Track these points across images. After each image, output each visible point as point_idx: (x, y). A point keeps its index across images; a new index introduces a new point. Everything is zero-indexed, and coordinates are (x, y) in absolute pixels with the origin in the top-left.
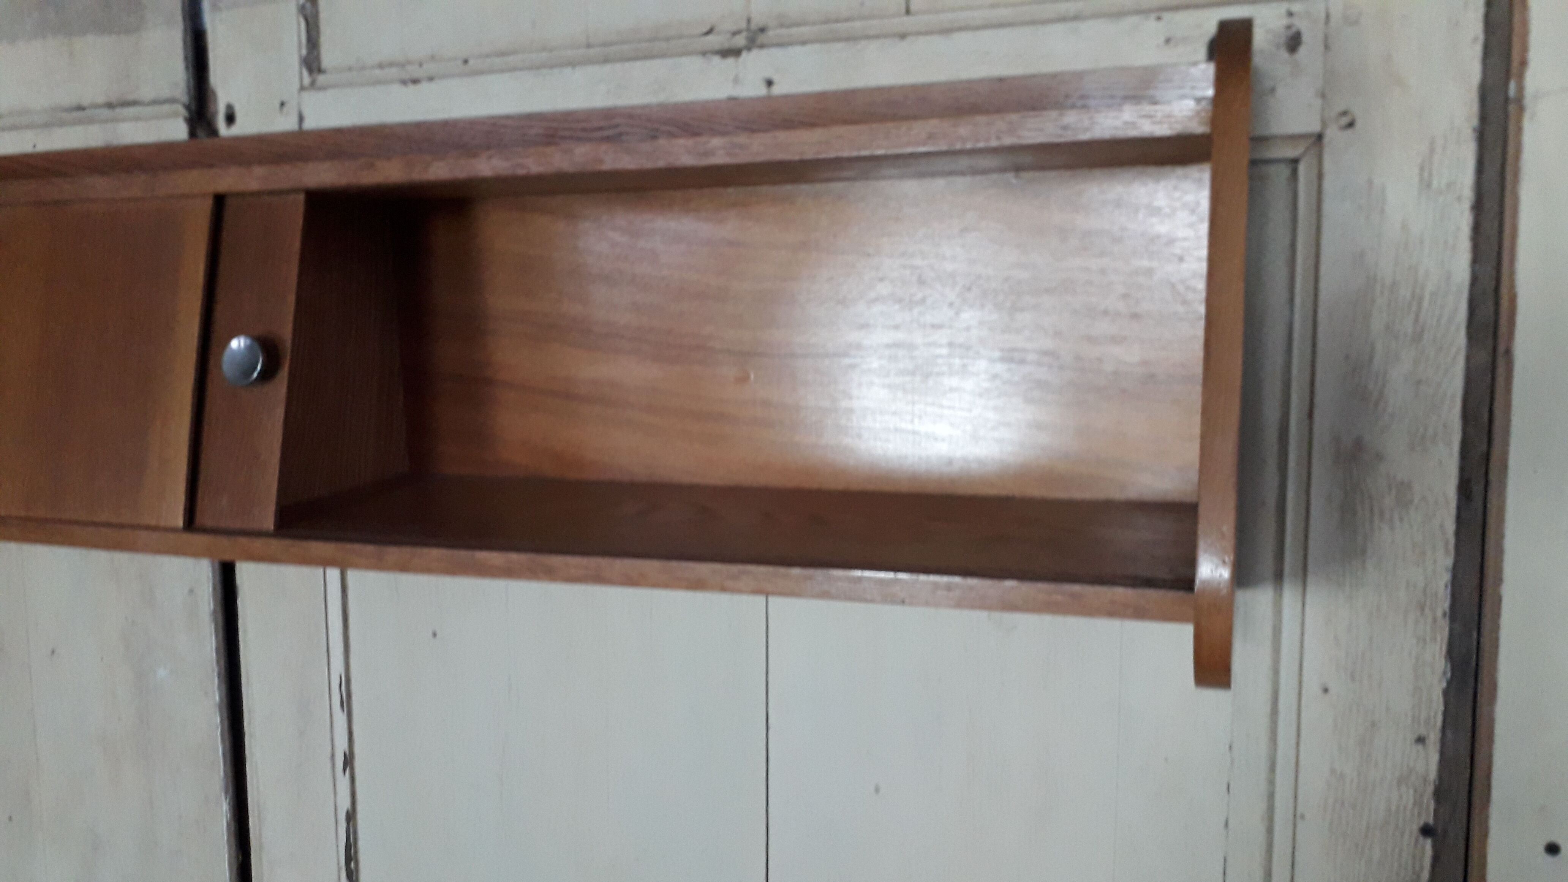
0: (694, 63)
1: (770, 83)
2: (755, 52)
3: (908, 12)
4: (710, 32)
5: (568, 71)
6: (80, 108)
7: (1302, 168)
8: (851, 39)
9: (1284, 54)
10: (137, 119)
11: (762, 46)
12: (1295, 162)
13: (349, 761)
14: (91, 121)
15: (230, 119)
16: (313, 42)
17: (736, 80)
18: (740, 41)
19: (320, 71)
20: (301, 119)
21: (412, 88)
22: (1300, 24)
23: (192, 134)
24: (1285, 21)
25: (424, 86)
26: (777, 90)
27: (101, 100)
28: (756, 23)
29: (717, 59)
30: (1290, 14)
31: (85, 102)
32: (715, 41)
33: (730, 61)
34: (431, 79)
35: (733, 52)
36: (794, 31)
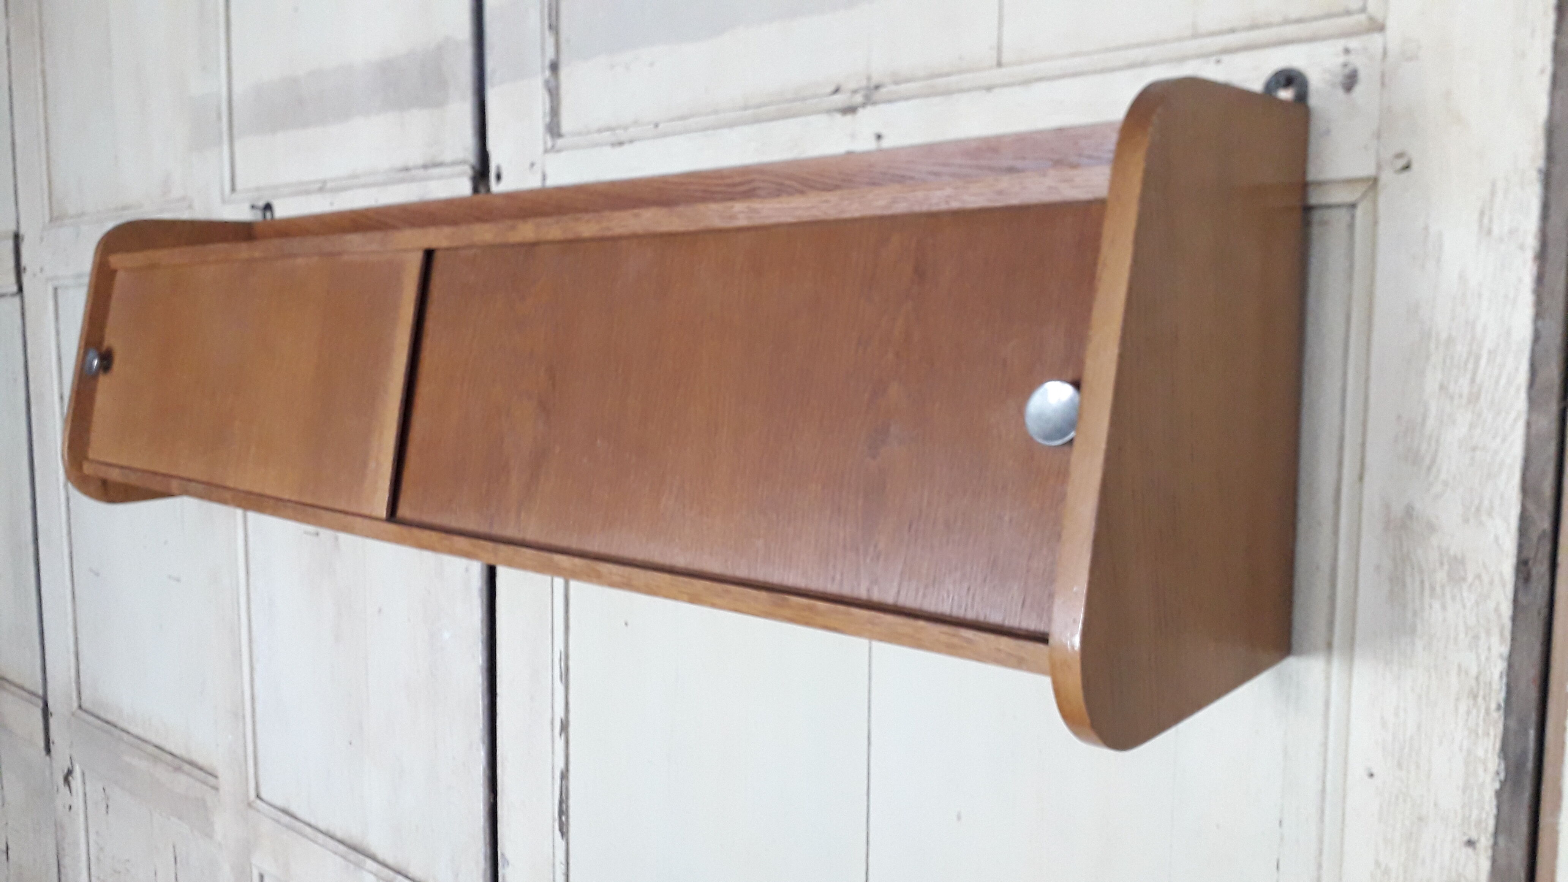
0: (821, 120)
1: (879, 137)
2: (869, 109)
3: (999, 64)
4: (837, 91)
5: (726, 131)
6: (407, 169)
7: (1359, 212)
8: (947, 92)
9: (1340, 93)
10: (441, 177)
11: (874, 103)
12: (1353, 206)
13: (565, 727)
14: (413, 180)
15: (498, 177)
16: (555, 111)
17: (853, 136)
18: (859, 99)
19: (560, 135)
20: (544, 177)
21: (618, 150)
22: (1358, 62)
23: (476, 190)
24: (1342, 59)
25: (626, 147)
26: (886, 144)
27: (420, 161)
28: (875, 80)
29: (838, 117)
30: (1347, 51)
31: (411, 164)
32: (840, 100)
33: (849, 118)
34: (631, 141)
35: (850, 110)
36: (903, 87)
